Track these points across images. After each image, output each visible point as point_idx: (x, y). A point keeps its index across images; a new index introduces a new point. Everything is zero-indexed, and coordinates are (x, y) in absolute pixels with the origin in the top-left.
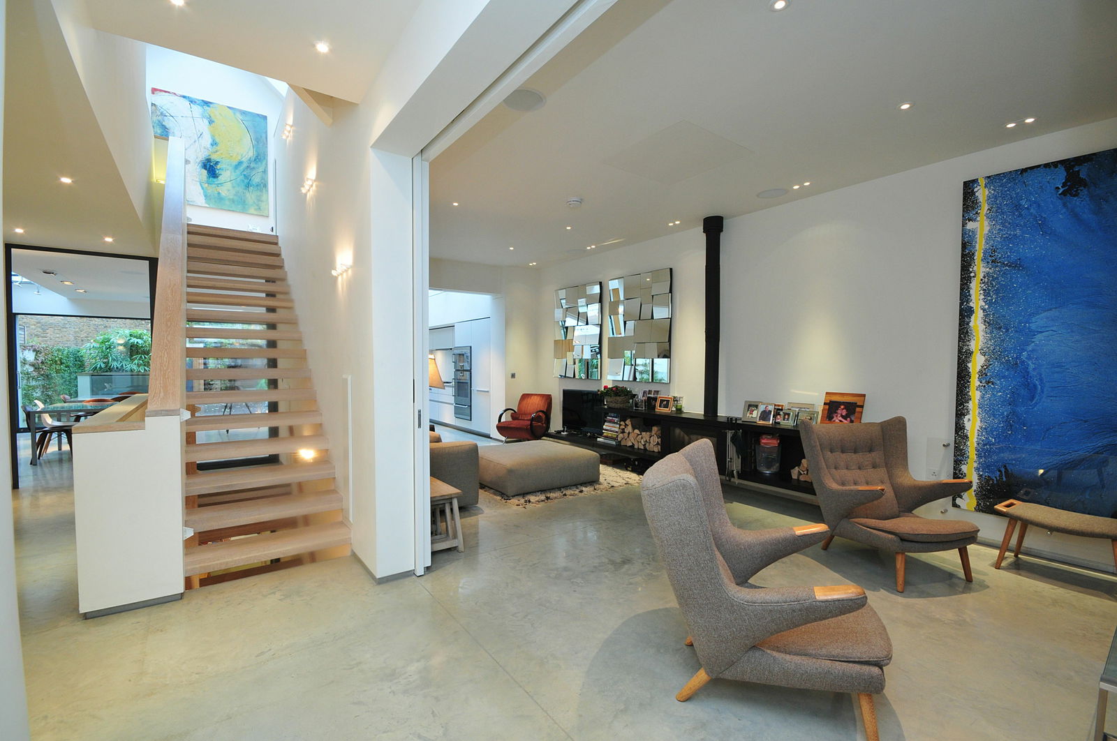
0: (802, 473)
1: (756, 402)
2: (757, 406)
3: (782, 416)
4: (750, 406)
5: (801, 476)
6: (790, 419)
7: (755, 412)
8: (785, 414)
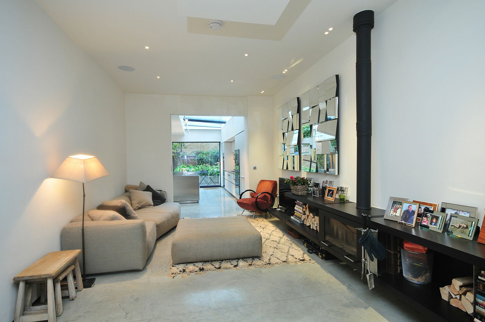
0: (454, 297)
1: (400, 199)
2: (401, 204)
3: (430, 219)
4: (395, 203)
5: (451, 300)
6: (438, 224)
7: (399, 211)
8: (433, 217)
